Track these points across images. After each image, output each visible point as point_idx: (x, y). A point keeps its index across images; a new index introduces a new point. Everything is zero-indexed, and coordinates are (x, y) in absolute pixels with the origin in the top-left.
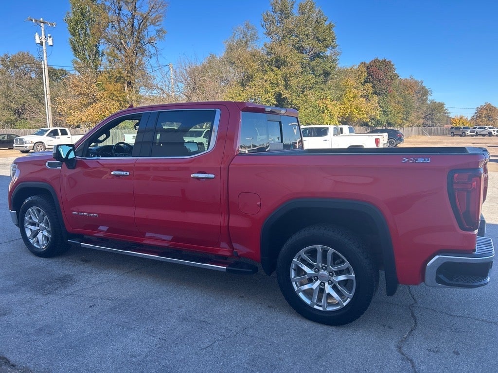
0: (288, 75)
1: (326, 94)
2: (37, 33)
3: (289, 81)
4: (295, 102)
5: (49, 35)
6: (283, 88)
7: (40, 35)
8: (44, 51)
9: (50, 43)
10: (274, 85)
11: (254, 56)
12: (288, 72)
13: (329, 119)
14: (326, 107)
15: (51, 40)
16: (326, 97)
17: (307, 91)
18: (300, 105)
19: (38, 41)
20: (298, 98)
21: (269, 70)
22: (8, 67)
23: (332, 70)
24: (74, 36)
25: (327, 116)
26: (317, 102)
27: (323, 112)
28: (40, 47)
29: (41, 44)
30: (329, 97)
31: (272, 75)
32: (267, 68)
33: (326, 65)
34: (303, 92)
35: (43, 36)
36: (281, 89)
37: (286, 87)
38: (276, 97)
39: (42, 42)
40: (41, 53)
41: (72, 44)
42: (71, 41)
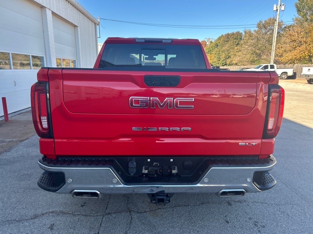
5: (283, 4)
7: (277, 5)
8: (278, 15)
9: (283, 8)
22: (261, 28)
28: (276, 13)
29: (277, 10)
40: (276, 16)
41: (297, 7)
42: (296, 5)
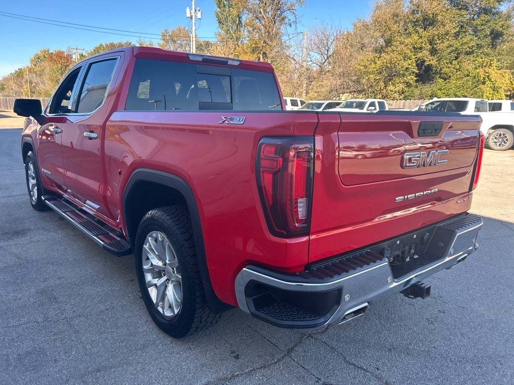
0: (436, 38)
1: (491, 60)
2: (188, 8)
3: (436, 44)
4: (445, 70)
5: (198, 9)
6: (427, 53)
7: (191, 9)
8: (194, 24)
9: (199, 16)
10: (417, 49)
11: (397, 16)
12: (436, 33)
13: (492, 92)
14: (488, 76)
15: (200, 14)
16: (491, 64)
17: (462, 56)
18: (451, 74)
19: (188, 15)
20: (450, 65)
21: (413, 32)
22: (167, 42)
23: (504, 29)
24: (220, 8)
25: (488, 89)
26: (478, 71)
27: (484, 83)
28: (190, 21)
29: (191, 17)
30: (495, 64)
31: (416, 37)
32: (411, 29)
33: (496, 24)
34: (457, 58)
35: (193, 11)
36: (425, 54)
37: (433, 52)
38: (417, 65)
39: (192, 16)
40: (191, 27)
41: (217, 16)
42: (216, 13)
